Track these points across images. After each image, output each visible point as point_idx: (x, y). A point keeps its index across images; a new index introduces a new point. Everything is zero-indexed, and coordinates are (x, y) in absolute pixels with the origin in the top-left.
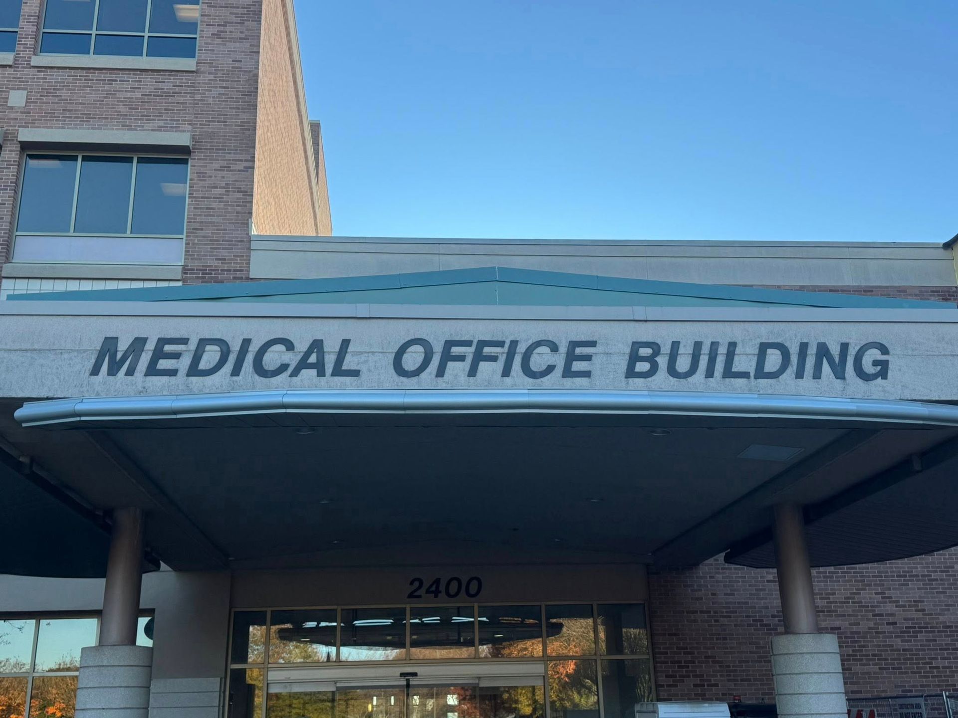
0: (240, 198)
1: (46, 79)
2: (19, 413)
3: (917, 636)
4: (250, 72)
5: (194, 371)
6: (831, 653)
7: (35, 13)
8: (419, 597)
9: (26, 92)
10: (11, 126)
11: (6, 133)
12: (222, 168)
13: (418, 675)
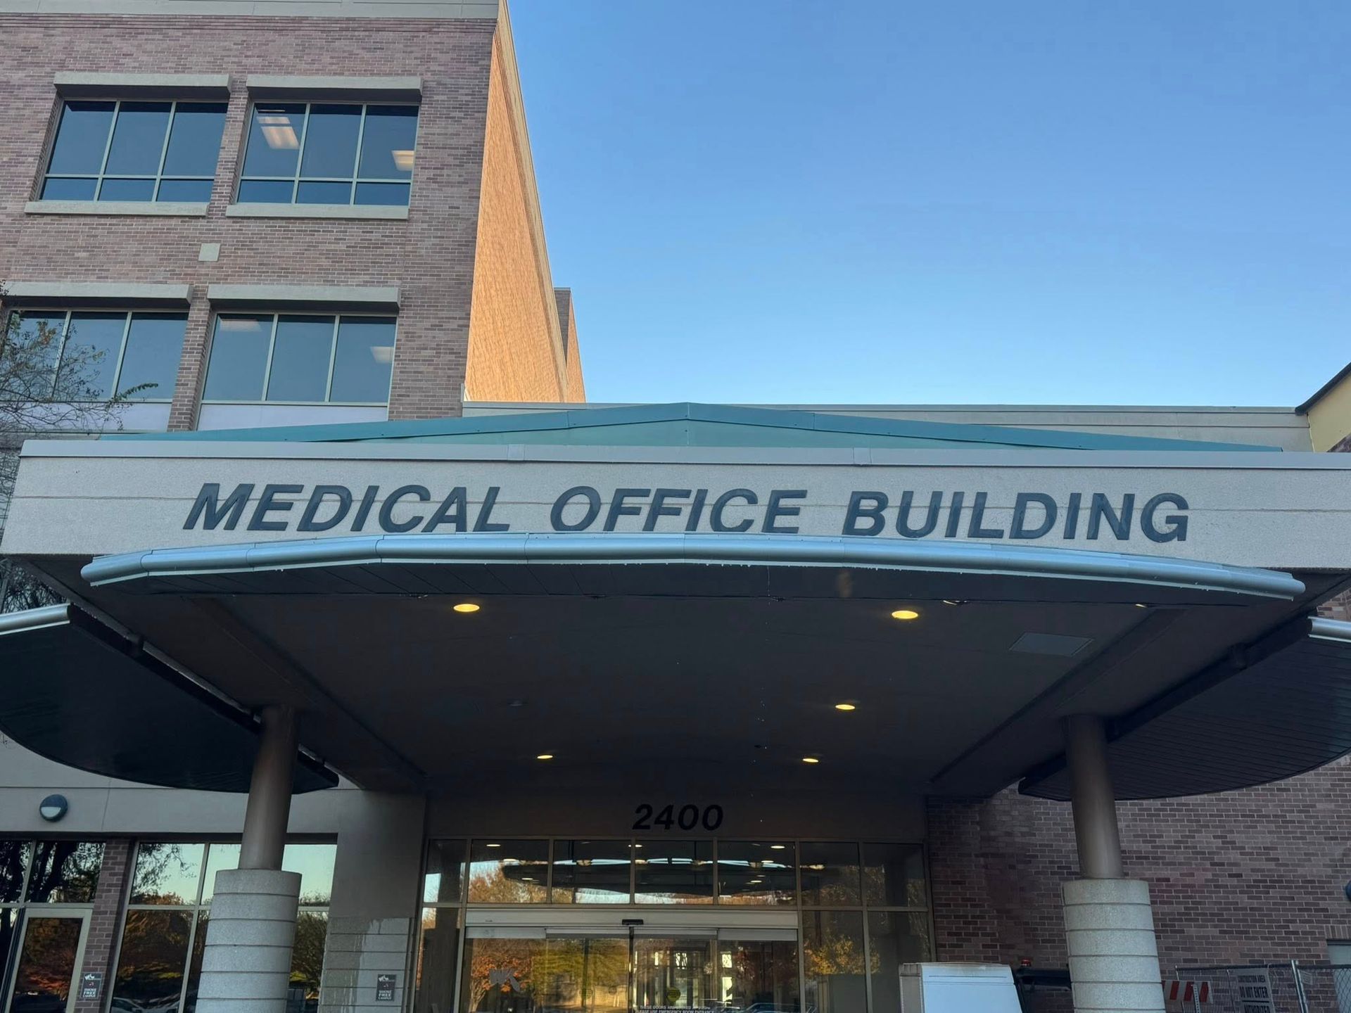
0: (453, 361)
1: (242, 230)
2: (86, 570)
3: (1268, 893)
4: (468, 219)
5: (307, 524)
6: (1139, 904)
7: (234, 158)
8: (647, 827)
9: (220, 244)
10: (201, 283)
11: (195, 291)
12: (433, 328)
13: (644, 922)
